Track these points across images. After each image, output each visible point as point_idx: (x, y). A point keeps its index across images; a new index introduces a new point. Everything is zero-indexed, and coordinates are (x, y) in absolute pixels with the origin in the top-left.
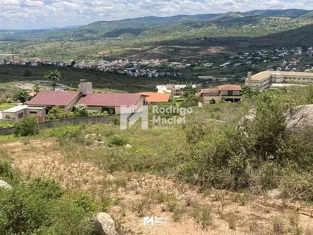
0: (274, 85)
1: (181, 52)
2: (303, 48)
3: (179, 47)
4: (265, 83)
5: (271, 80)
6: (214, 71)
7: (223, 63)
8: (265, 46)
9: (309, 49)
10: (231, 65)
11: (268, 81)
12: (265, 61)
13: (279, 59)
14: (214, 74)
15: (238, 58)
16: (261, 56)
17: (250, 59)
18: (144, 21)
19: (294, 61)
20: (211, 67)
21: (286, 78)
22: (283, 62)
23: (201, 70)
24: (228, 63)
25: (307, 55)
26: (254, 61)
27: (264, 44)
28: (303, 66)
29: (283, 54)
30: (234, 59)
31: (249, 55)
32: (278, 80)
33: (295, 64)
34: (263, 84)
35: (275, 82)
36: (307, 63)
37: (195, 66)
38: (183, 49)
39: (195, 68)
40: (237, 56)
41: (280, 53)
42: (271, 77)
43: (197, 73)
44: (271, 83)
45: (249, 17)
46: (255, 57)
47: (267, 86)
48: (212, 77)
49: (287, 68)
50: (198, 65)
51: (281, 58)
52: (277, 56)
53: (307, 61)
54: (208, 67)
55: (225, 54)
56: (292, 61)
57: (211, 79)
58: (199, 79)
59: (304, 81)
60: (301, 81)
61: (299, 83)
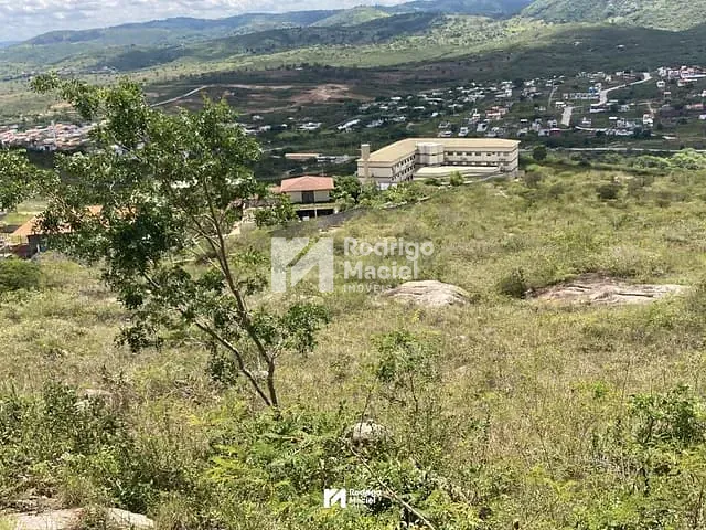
0: (423, 170)
1: (253, 99)
2: (515, 82)
3: (248, 87)
4: (403, 167)
5: (418, 161)
6: (323, 141)
7: (343, 121)
8: (435, 81)
9: (528, 84)
10: (363, 124)
11: (410, 163)
12: (435, 114)
13: (465, 109)
14: (323, 147)
15: (377, 109)
16: (426, 104)
17: (403, 111)
18: (166, 28)
19: (497, 111)
20: (318, 130)
21: (451, 153)
22: (471, 116)
23: (295, 138)
24: (355, 122)
25: (522, 98)
26: (412, 115)
27: (435, 77)
28: (515, 122)
29: (473, 98)
30: (368, 112)
31: (400, 103)
32: (432, 160)
33: (498, 119)
34: (397, 170)
35: (426, 165)
36: (524, 115)
37: (281, 129)
38: (256, 92)
39: (281, 136)
40: (375, 104)
41: (466, 95)
42: (417, 153)
43: (285, 147)
44: (417, 165)
45: (402, 17)
46: (414, 105)
47: (409, 173)
48: (317, 156)
49: (480, 128)
50: (289, 128)
51: (469, 106)
52: (461, 102)
53: (522, 110)
54: (311, 132)
55: (350, 100)
56: (493, 111)
57: (315, 160)
58: (286, 161)
59: (489, 159)
60: (484, 157)
61: (478, 164)
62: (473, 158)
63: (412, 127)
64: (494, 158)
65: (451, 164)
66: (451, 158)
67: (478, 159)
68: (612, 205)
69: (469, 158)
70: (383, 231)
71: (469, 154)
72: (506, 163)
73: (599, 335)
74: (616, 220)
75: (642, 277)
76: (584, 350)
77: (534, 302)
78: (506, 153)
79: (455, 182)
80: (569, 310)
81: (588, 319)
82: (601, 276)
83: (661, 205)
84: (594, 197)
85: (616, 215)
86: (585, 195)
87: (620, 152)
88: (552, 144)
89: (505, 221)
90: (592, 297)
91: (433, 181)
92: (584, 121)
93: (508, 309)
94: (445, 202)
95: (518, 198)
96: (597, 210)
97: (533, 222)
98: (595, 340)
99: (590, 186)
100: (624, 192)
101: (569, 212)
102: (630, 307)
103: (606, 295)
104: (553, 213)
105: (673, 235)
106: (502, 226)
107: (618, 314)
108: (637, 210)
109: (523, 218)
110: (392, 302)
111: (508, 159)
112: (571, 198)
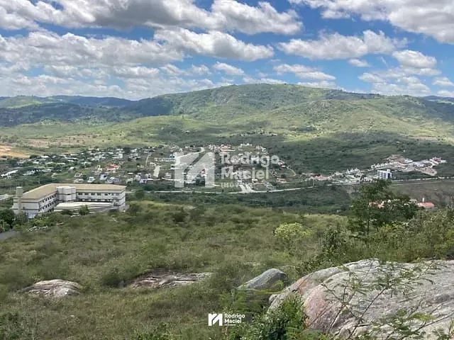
0: (61, 205)
2: (125, 149)
4: (47, 203)
5: (58, 198)
7: (6, 171)
8: (72, 147)
9: (133, 151)
10: (20, 173)
11: (52, 200)
12: (72, 168)
13: (92, 165)
15: (31, 163)
16: (66, 162)
17: (49, 166)
19: (113, 167)
21: (80, 194)
22: (97, 170)
24: (14, 172)
25: (129, 160)
26: (56, 169)
27: (72, 144)
28: (125, 174)
29: (97, 158)
30: (24, 165)
31: (48, 160)
32: (68, 198)
33: (114, 172)
34: (43, 205)
35: (64, 201)
36: (130, 170)
40: (30, 160)
41: (93, 156)
42: (57, 193)
44: (57, 202)
45: (50, 105)
46: (58, 161)
47: (51, 207)
49: (102, 178)
51: (95, 163)
52: (89, 161)
53: (129, 167)
55: (11, 157)
56: (110, 167)
59: (106, 197)
60: (103, 197)
61: (99, 201)
62: (96, 197)
63: (55, 176)
64: (109, 197)
65: (81, 200)
66: (80, 197)
67: (99, 197)
68: (181, 226)
69: (93, 197)
70: (28, 247)
71: (93, 194)
72: (118, 200)
73: (160, 306)
74: (183, 235)
75: (191, 269)
76: (150, 317)
77: (124, 290)
78: (118, 194)
79: (84, 211)
80: (146, 292)
81: (154, 297)
82: (167, 270)
83: (210, 225)
84: (170, 221)
85: (183, 231)
86: (166, 220)
87: (188, 194)
88: (147, 188)
89: (115, 238)
90: (161, 283)
91: (67, 212)
92: (167, 174)
93: (108, 295)
94: (75, 226)
95: (124, 223)
96: (173, 229)
97: (132, 238)
98: (158, 312)
99: (168, 214)
100: (188, 218)
101: (155, 230)
102: (183, 287)
103: (169, 282)
104: (145, 232)
105: (213, 243)
106: (111, 241)
107: (175, 292)
108: (196, 228)
109: (127, 235)
111: (118, 197)
112: (157, 222)
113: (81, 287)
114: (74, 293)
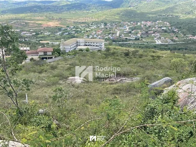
1: (30, 25)
2: (104, 24)
3: (29, 21)
4: (73, 46)
5: (77, 44)
6: (51, 38)
7: (57, 32)
8: (83, 23)
9: (108, 24)
10: (63, 33)
11: (75, 45)
12: (83, 32)
13: (91, 30)
14: (51, 40)
15: (66, 29)
16: (81, 29)
17: (74, 30)
18: (5, 3)
19: (99, 32)
20: (49, 35)
22: (93, 33)
23: (43, 37)
24: (60, 33)
25: (106, 28)
26: (77, 32)
27: (83, 21)
28: (104, 35)
29: (93, 28)
30: (64, 30)
31: (73, 28)
33: (100, 34)
34: (72, 47)
35: (80, 46)
36: (107, 33)
37: (38, 34)
38: (31, 23)
39: (39, 36)
41: (91, 27)
42: (77, 42)
43: (40, 39)
44: (77, 46)
45: (74, 4)
46: (77, 29)
47: (75, 48)
48: (49, 42)
49: (95, 36)
50: (41, 34)
52: (90, 28)
53: (106, 31)
54: (47, 35)
55: (59, 27)
57: (48, 43)
58: (40, 43)
59: (96, 44)
60: (95, 44)
61: (94, 46)
62: (92, 44)
63: (76, 35)
64: (98, 44)
65: (86, 45)
66: (86, 44)
67: (94, 44)
68: (128, 57)
69: (91, 44)
70: (66, 63)
71: (91, 43)
72: (101, 46)
73: (117, 90)
74: (128, 61)
75: (131, 76)
76: (113, 94)
77: (103, 82)
78: (101, 43)
79: (87, 50)
80: (112, 84)
81: (115, 86)
82: (121, 75)
83: (140, 57)
84: (123, 55)
85: (128, 60)
86: (121, 55)
87: (132, 44)
88: (114, 41)
89: (100, 61)
90: (118, 81)
91: (81, 50)
92: (122, 35)
93: (96, 84)
94: (84, 56)
95: (103, 55)
96: (124, 59)
97: (107, 62)
98: (116, 91)
99: (123, 52)
100: (131, 54)
101: (116, 59)
102: (127, 83)
103: (121, 80)
104: (112, 59)
105: (142, 65)
106: (98, 62)
107: (124, 85)
108: (134, 59)
109: (105, 60)
110: (66, 82)
111: (101, 44)
112: (117, 56)
113: (86, 80)
114: (83, 82)
